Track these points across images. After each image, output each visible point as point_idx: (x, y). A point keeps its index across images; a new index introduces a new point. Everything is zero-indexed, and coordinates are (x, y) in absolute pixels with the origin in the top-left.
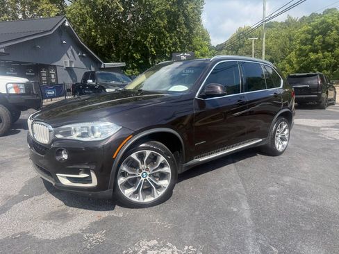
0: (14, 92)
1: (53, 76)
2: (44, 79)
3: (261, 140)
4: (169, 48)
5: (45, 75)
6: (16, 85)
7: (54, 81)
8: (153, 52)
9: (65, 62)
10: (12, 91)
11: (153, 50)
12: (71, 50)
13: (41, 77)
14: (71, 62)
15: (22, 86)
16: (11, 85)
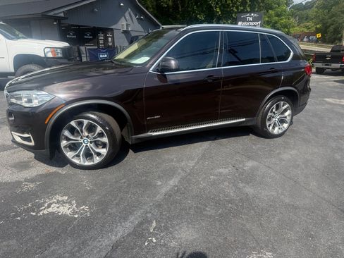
0: (51, 56)
1: (110, 40)
2: (101, 42)
3: (244, 119)
4: (237, 8)
5: (102, 38)
6: (54, 49)
7: (110, 44)
8: (218, 12)
9: (123, 25)
10: (50, 55)
11: (218, 10)
12: (129, 13)
13: (98, 40)
14: (127, 25)
15: (59, 51)
16: (49, 49)
